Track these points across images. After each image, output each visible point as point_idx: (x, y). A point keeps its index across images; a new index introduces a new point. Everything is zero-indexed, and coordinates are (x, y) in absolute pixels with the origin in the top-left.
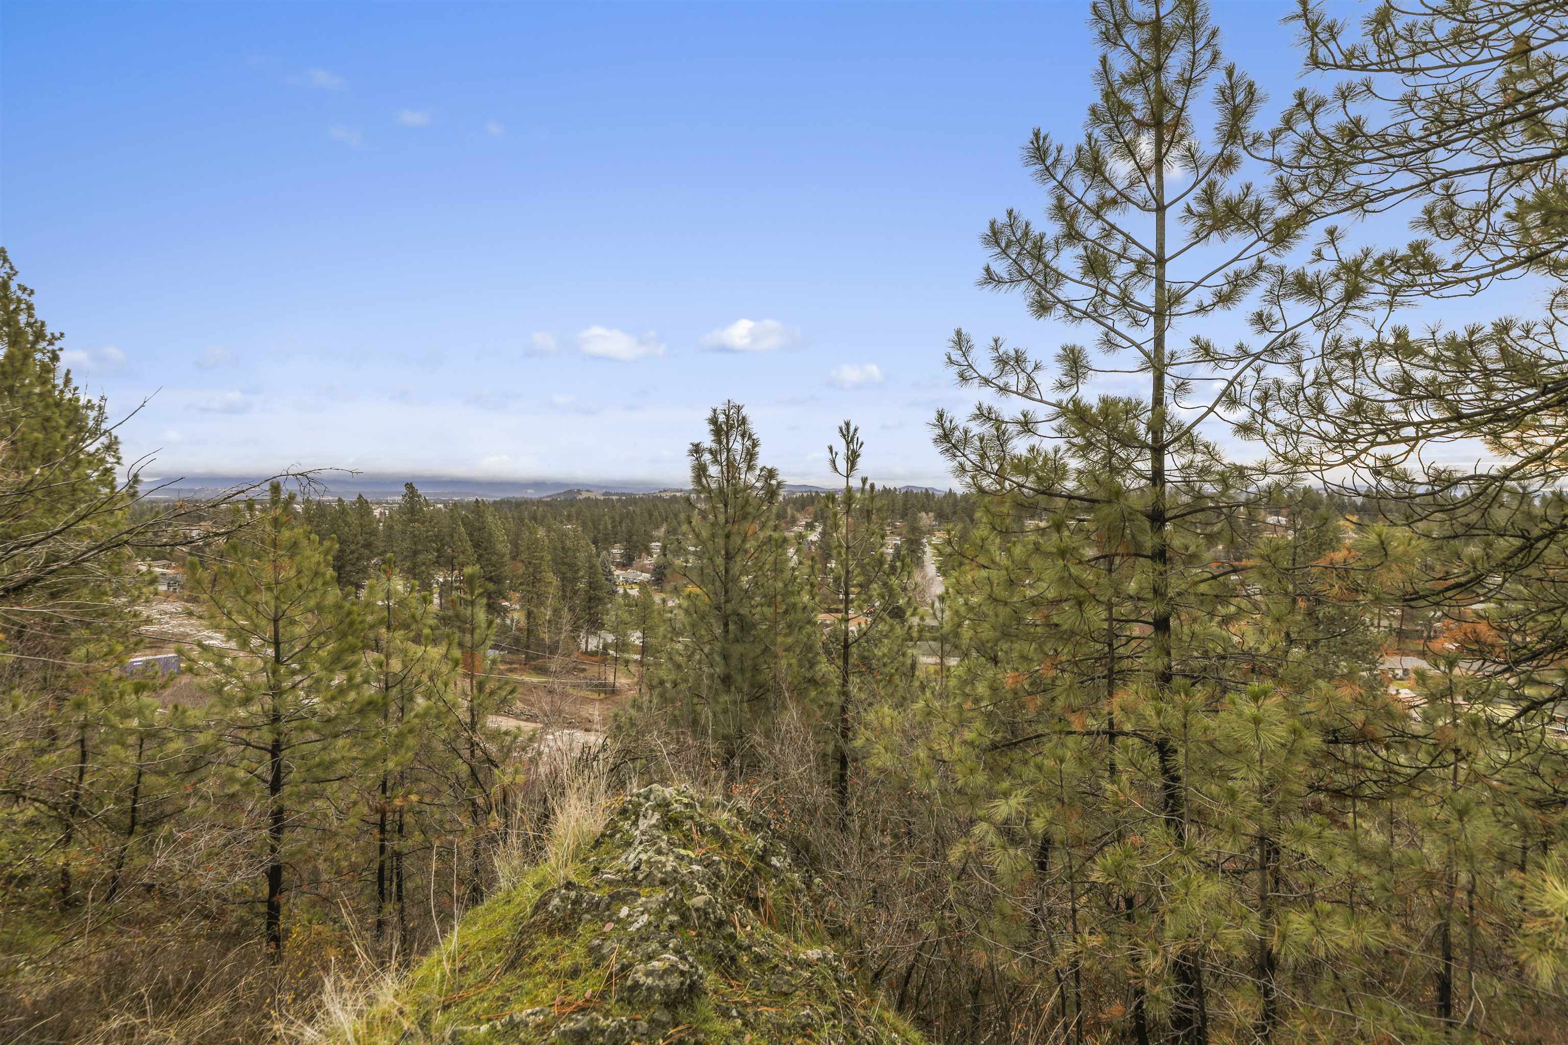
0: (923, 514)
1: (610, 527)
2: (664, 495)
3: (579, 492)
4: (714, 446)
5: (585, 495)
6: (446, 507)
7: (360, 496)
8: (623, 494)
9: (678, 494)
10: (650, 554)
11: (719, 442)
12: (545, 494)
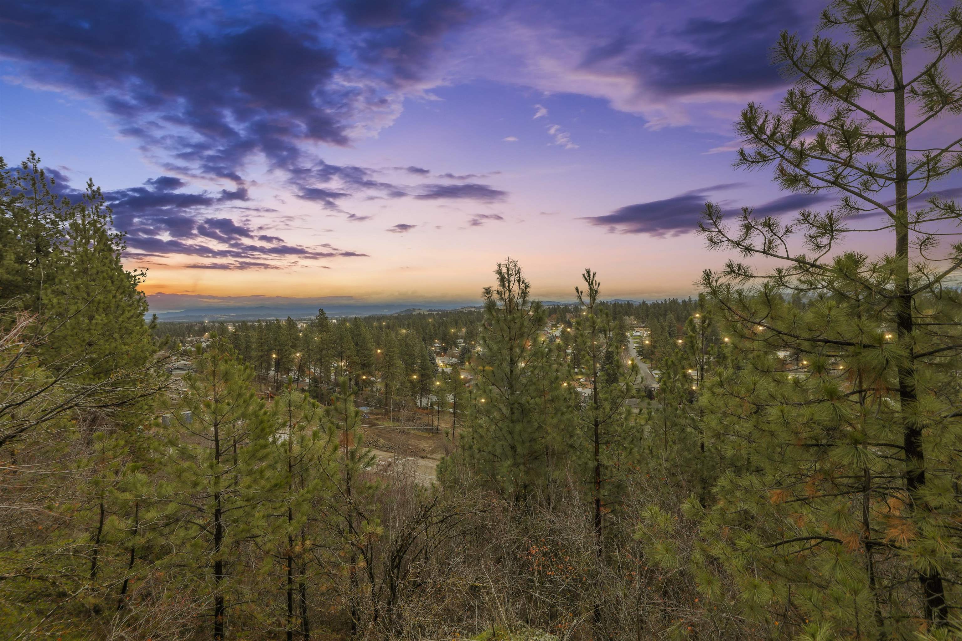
0: (627, 317)
1: (433, 331)
2: (464, 310)
3: (414, 310)
4: (500, 289)
5: (417, 312)
6: (337, 321)
7: (289, 318)
8: (440, 310)
9: (473, 309)
10: (457, 346)
11: (503, 285)
12: (393, 312)
